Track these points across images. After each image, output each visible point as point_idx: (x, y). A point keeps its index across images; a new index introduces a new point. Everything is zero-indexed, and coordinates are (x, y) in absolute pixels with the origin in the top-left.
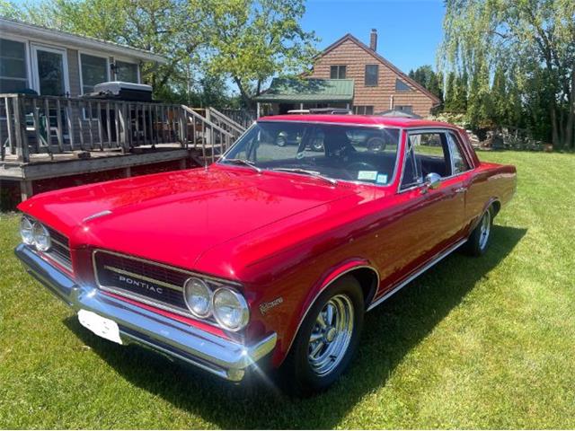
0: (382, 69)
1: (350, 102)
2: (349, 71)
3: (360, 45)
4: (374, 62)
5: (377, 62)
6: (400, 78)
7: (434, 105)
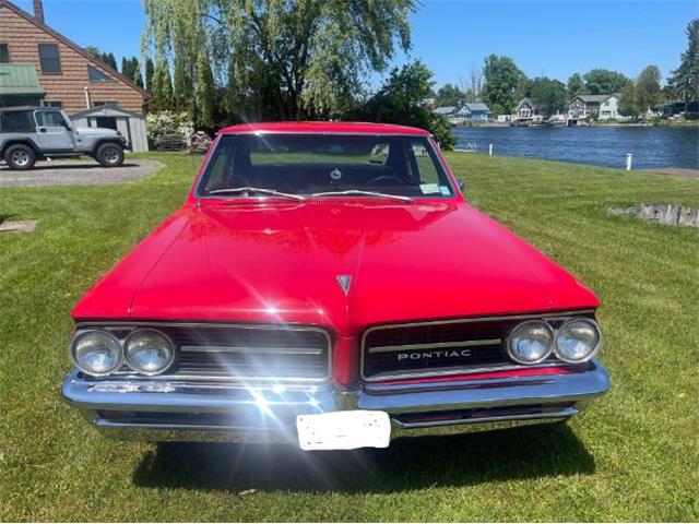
0: (64, 52)
1: (42, 96)
2: (13, 52)
3: (23, 15)
4: (50, 39)
5: (54, 40)
6: (92, 64)
7: (145, 100)
